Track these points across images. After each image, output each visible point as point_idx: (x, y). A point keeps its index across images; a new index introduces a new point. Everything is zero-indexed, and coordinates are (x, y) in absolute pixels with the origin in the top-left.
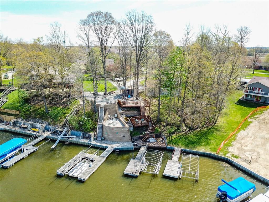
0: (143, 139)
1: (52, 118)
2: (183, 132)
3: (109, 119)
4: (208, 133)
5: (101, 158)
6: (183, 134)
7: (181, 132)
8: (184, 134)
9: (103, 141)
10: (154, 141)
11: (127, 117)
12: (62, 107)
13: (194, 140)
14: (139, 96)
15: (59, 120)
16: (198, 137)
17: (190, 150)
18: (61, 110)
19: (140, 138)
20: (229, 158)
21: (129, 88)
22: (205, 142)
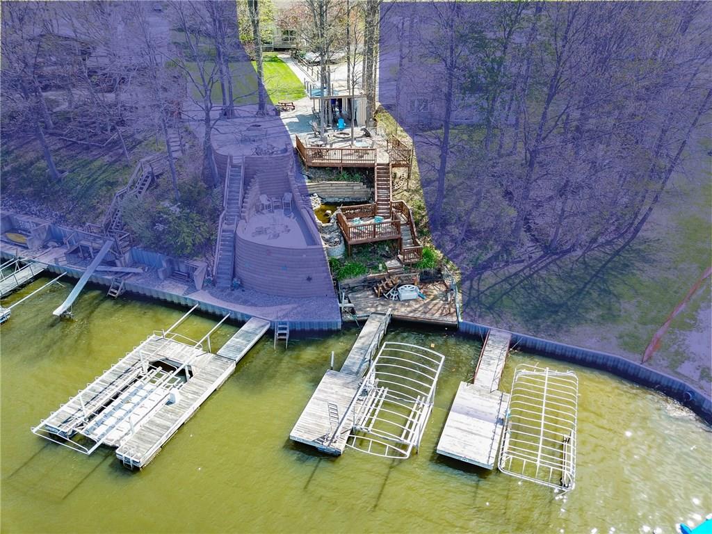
0: (377, 288)
1: (73, 200)
2: (523, 261)
3: (263, 209)
4: (611, 269)
5: (219, 363)
6: (520, 271)
7: (513, 263)
8: (522, 270)
9: (237, 293)
10: (414, 295)
11: (327, 204)
12: (107, 158)
13: (561, 297)
14: (375, 126)
15: (94, 208)
16: (573, 287)
17: (542, 340)
18: (104, 172)
19: (366, 284)
20: (692, 381)
21: (340, 94)
22: (598, 305)
